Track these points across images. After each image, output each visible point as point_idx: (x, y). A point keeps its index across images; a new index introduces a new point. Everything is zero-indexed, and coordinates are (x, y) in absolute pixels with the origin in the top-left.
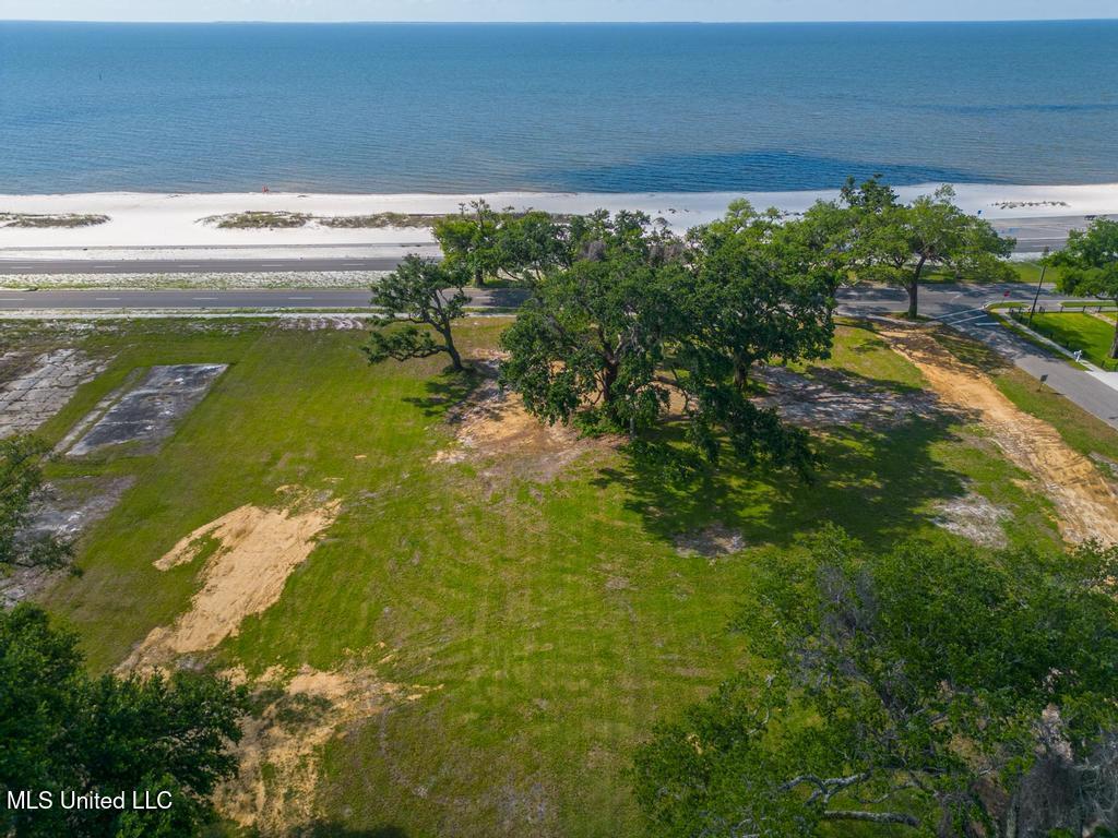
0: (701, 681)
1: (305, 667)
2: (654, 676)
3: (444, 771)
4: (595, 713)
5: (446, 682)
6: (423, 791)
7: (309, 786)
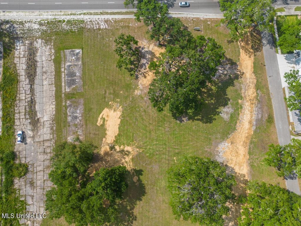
0: (177, 149)
1: (126, 146)
2: (171, 148)
3: (146, 162)
4: (163, 154)
5: (145, 149)
6: (144, 165)
7: (131, 164)
